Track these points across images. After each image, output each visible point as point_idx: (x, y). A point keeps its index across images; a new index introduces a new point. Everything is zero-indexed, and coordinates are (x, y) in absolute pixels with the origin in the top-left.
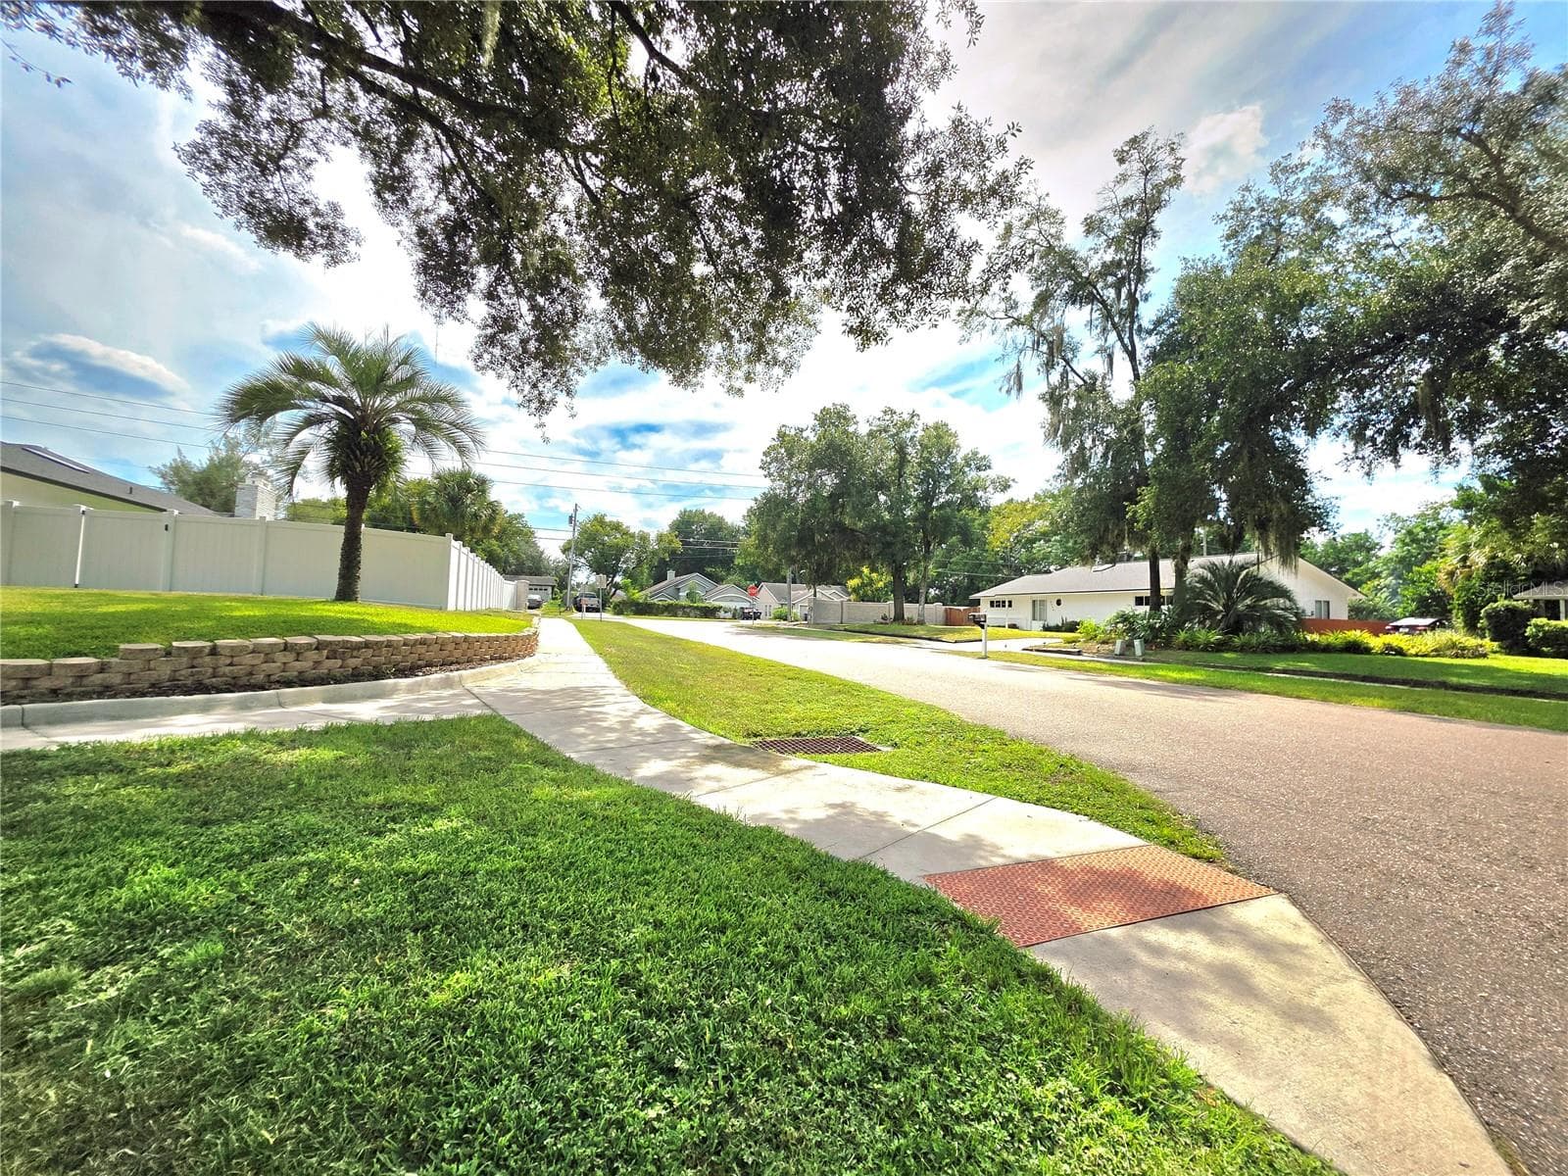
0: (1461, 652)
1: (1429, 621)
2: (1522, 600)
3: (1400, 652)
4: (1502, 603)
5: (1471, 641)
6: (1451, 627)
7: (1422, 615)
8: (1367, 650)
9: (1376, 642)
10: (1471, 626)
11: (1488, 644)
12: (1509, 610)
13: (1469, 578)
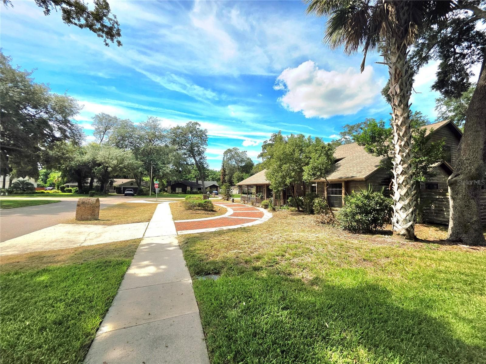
0: (56, 192)
1: (51, 188)
2: (64, 185)
3: (49, 193)
4: (62, 186)
5: (58, 191)
6: (55, 189)
7: (51, 187)
8: (44, 193)
9: (45, 192)
10: (58, 189)
11: (60, 191)
12: (63, 187)
13: (58, 182)
